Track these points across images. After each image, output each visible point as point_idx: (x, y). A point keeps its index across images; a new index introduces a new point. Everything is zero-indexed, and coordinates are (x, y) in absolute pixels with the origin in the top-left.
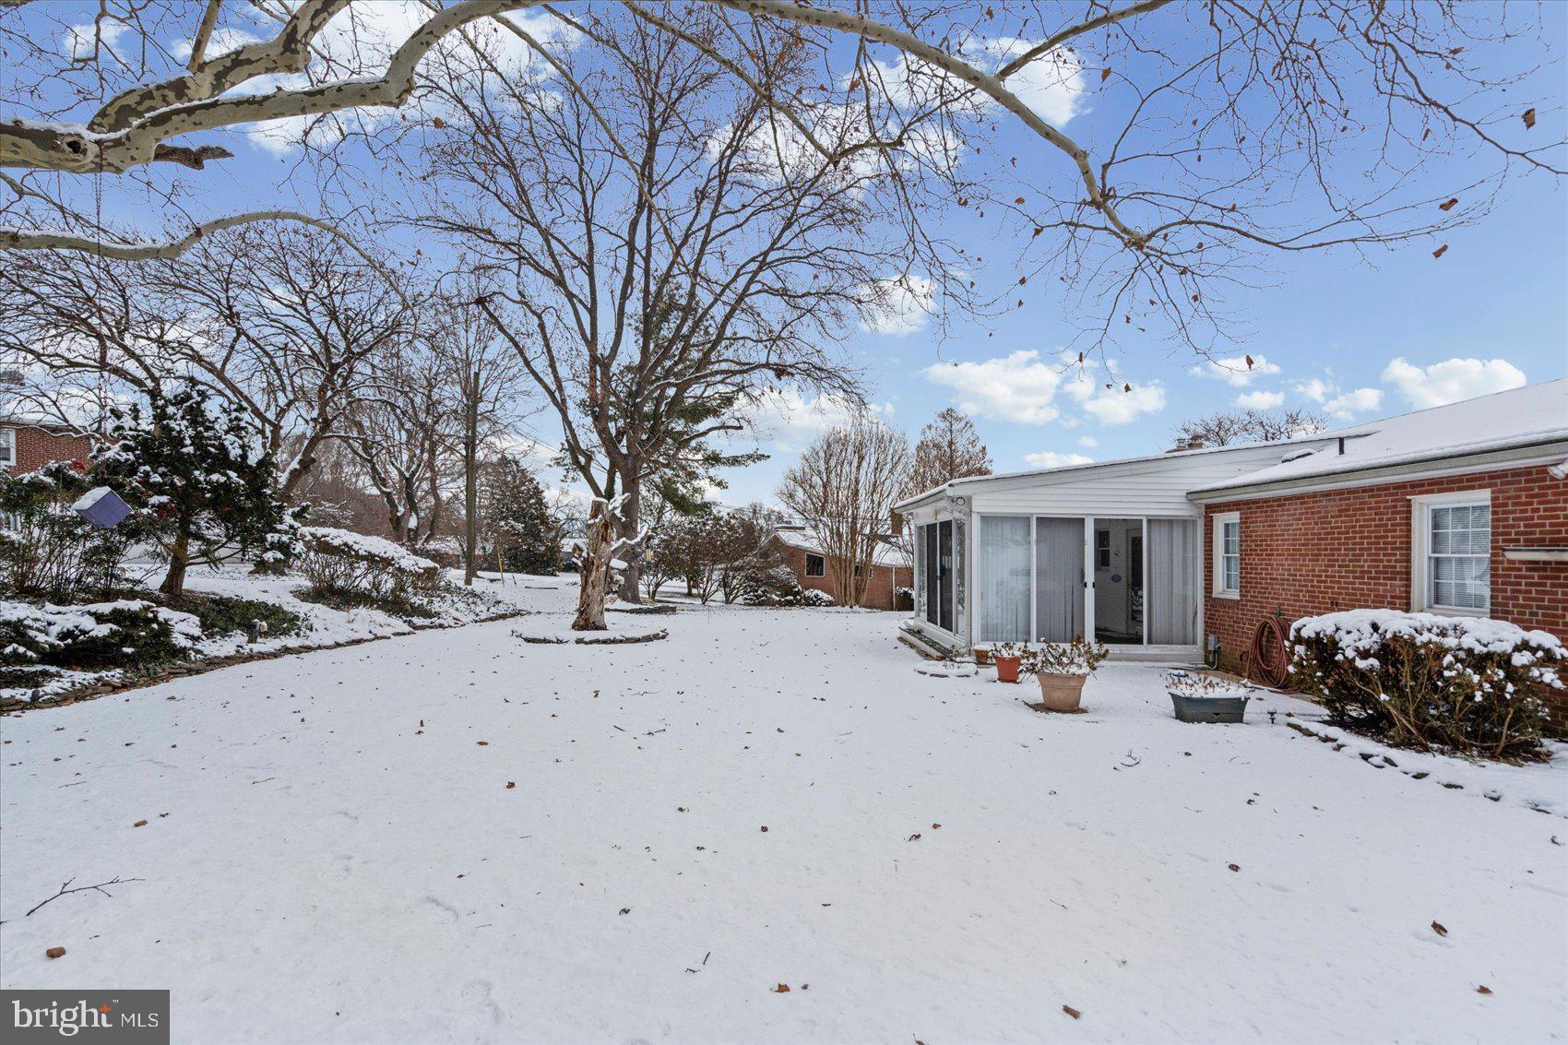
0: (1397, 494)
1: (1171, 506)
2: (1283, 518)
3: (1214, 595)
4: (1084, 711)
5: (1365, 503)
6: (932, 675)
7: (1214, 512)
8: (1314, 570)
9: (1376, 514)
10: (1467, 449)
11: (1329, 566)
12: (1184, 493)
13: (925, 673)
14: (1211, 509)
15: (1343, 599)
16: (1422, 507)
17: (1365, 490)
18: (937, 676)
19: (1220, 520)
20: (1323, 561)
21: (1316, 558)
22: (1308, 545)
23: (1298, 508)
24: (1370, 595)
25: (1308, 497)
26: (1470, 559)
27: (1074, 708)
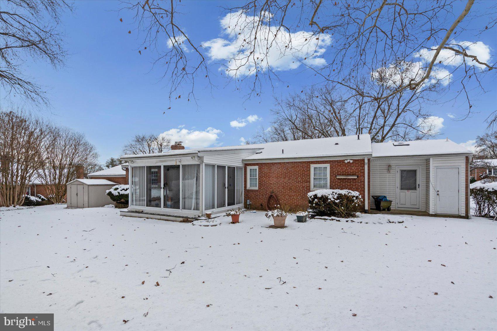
0: (308, 164)
1: (238, 163)
2: (274, 168)
3: (247, 189)
4: (286, 227)
5: (299, 165)
6: (212, 226)
7: (247, 166)
8: (284, 181)
9: (302, 168)
10: (330, 155)
11: (289, 180)
12: (241, 160)
13: (208, 226)
14: (246, 165)
15: (293, 188)
16: (313, 166)
17: (299, 162)
18: (214, 226)
19: (249, 168)
20: (287, 179)
21: (285, 178)
22: (282, 175)
23: (279, 166)
24: (301, 187)
25: (282, 163)
26: (322, 178)
27: (283, 227)
